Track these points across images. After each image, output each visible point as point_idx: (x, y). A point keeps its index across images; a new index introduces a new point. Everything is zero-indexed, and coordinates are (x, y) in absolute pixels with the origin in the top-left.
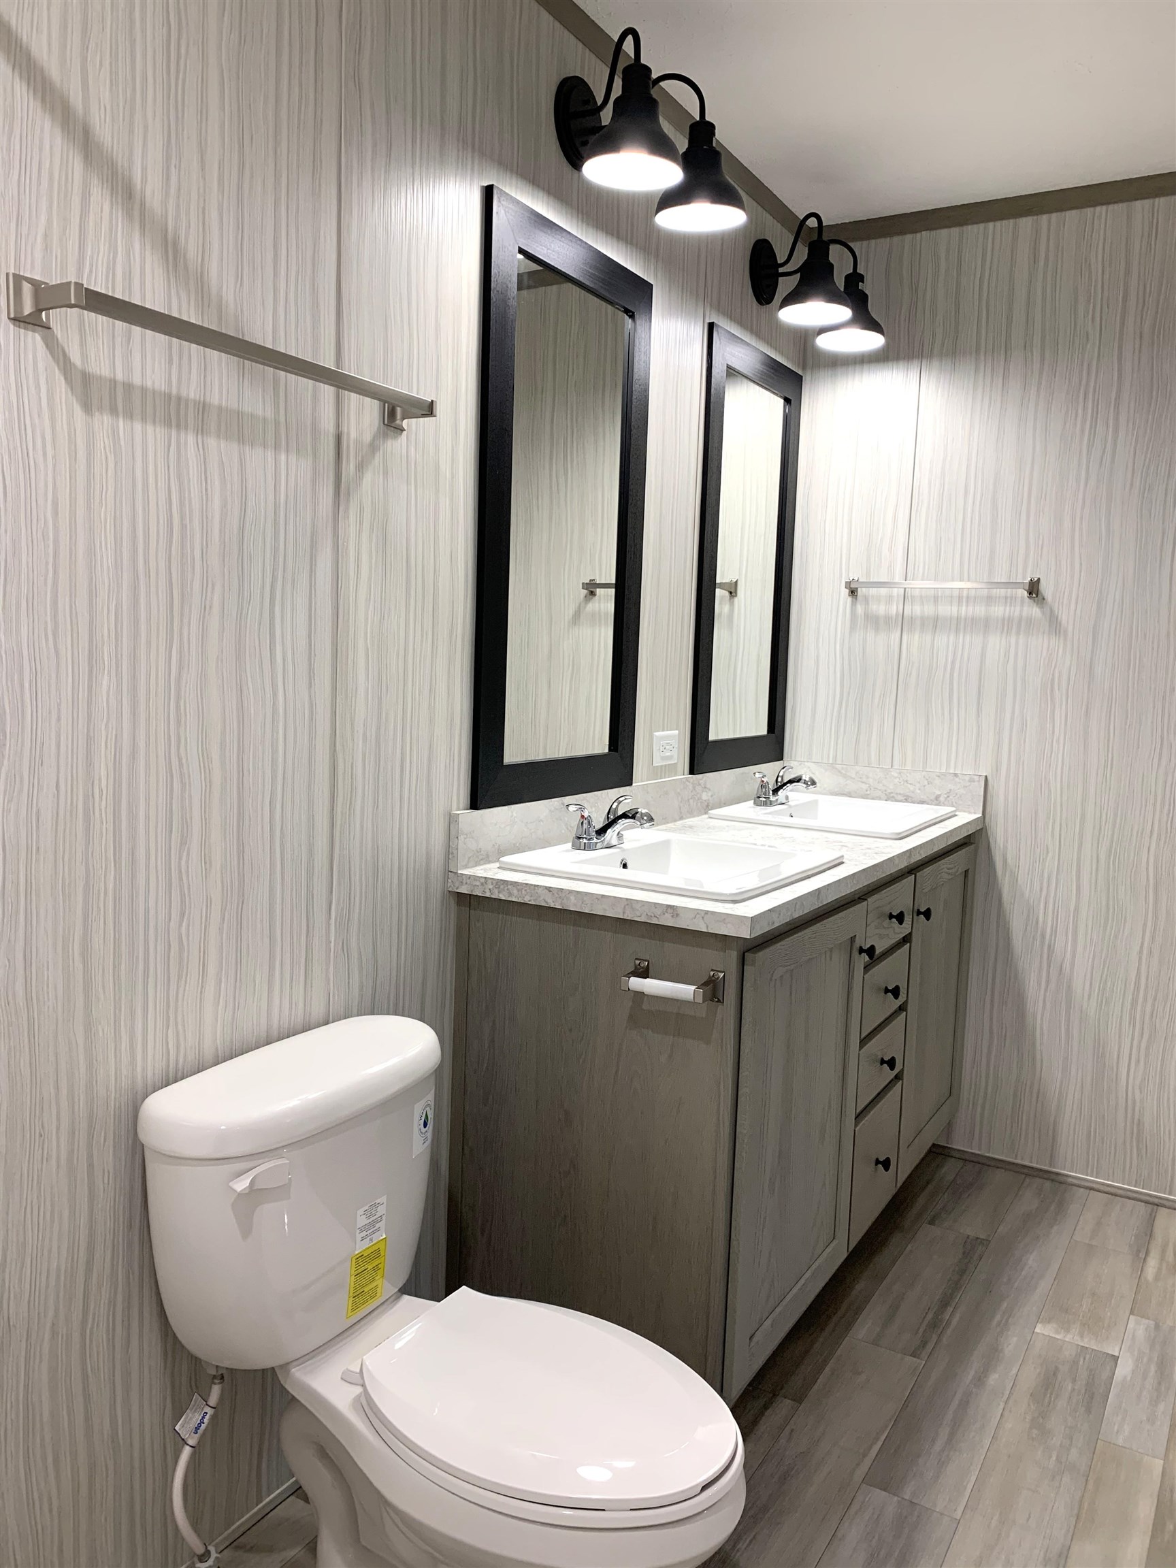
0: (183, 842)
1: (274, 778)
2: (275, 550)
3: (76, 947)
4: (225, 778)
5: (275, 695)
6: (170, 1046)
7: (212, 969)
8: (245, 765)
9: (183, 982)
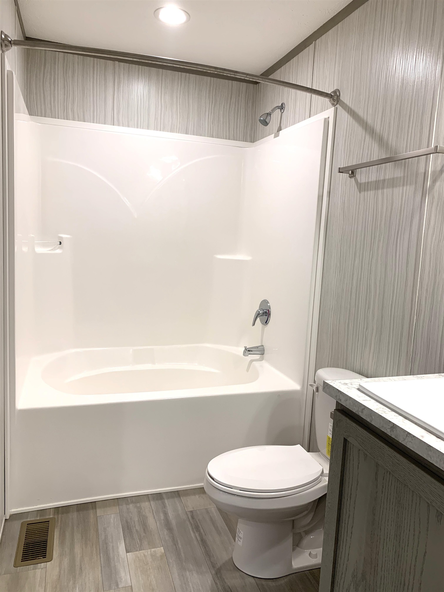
0: (369, 308)
1: (393, 296)
2: (400, 219)
3: (347, 325)
4: (380, 293)
5: (395, 269)
6: (361, 365)
7: (372, 351)
8: (385, 290)
9: (366, 348)
